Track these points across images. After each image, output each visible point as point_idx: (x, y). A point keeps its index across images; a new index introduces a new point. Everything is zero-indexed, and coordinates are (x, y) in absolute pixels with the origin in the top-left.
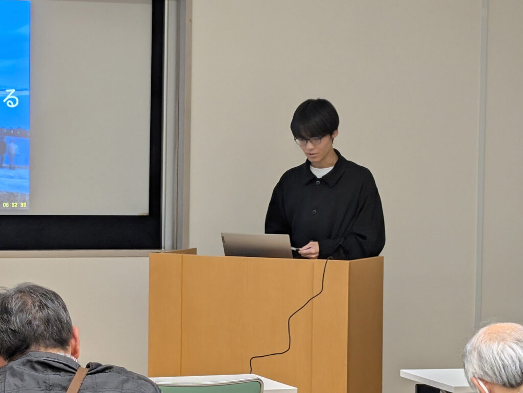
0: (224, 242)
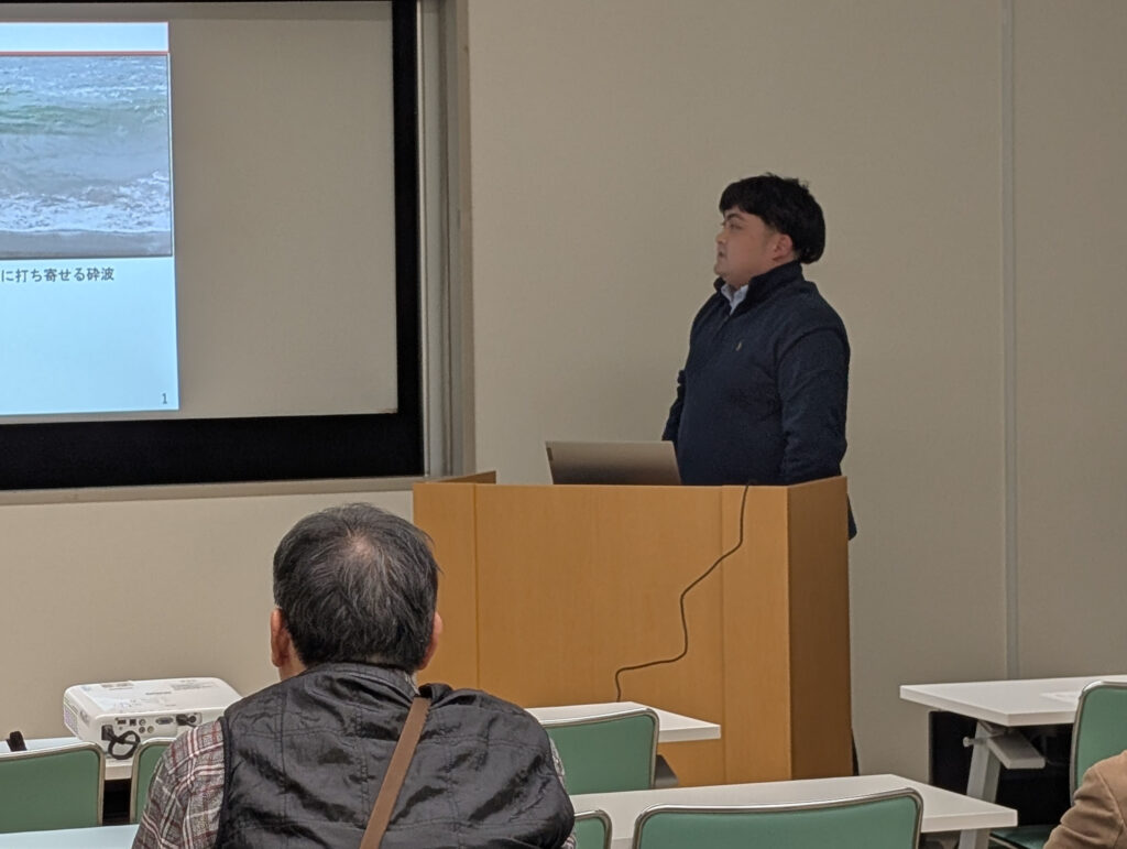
0: (550, 458)
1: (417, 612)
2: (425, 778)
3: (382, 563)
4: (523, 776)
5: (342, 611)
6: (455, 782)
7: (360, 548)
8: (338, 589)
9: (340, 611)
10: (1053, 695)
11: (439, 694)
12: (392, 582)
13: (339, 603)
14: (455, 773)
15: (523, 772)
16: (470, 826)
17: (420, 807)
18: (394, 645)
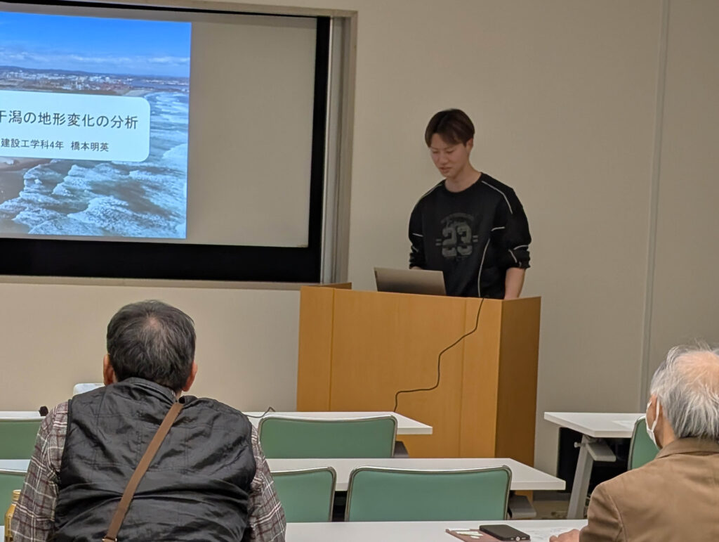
0: (376, 277)
1: (182, 358)
2: (173, 445)
3: (163, 332)
4: (229, 447)
5: (141, 355)
6: (190, 448)
7: (153, 324)
8: (139, 344)
9: (140, 355)
10: (618, 422)
11: (188, 401)
12: (170, 342)
13: (139, 351)
14: (190, 443)
15: (229, 444)
16: (194, 472)
17: (168, 460)
18: (168, 375)
